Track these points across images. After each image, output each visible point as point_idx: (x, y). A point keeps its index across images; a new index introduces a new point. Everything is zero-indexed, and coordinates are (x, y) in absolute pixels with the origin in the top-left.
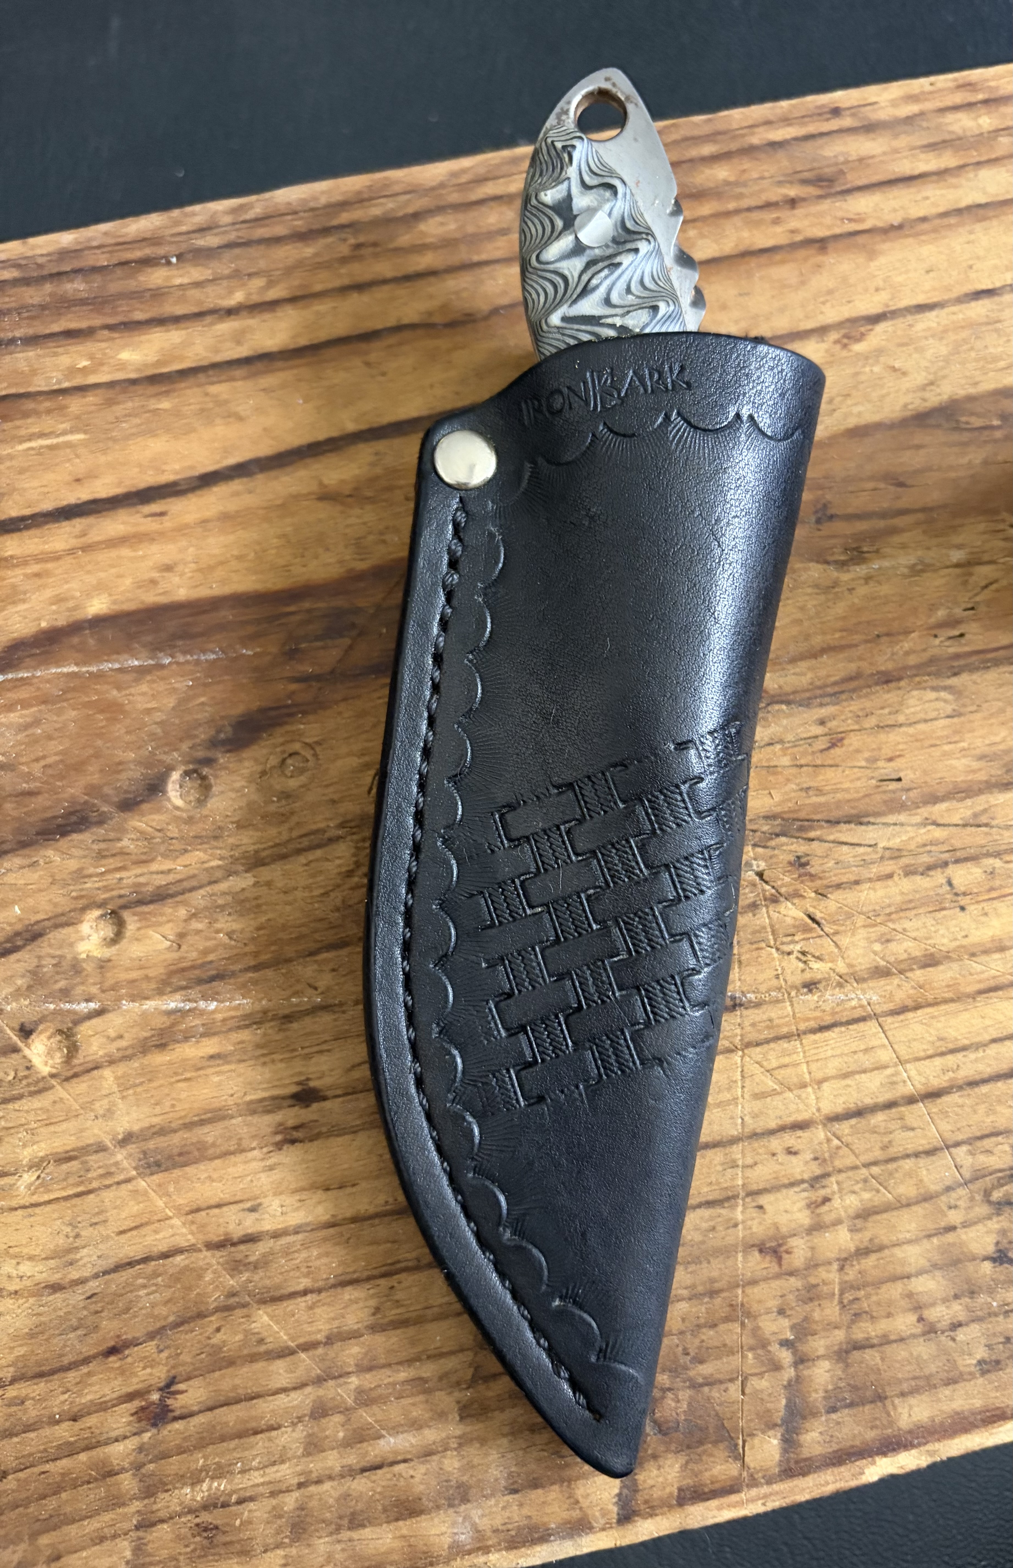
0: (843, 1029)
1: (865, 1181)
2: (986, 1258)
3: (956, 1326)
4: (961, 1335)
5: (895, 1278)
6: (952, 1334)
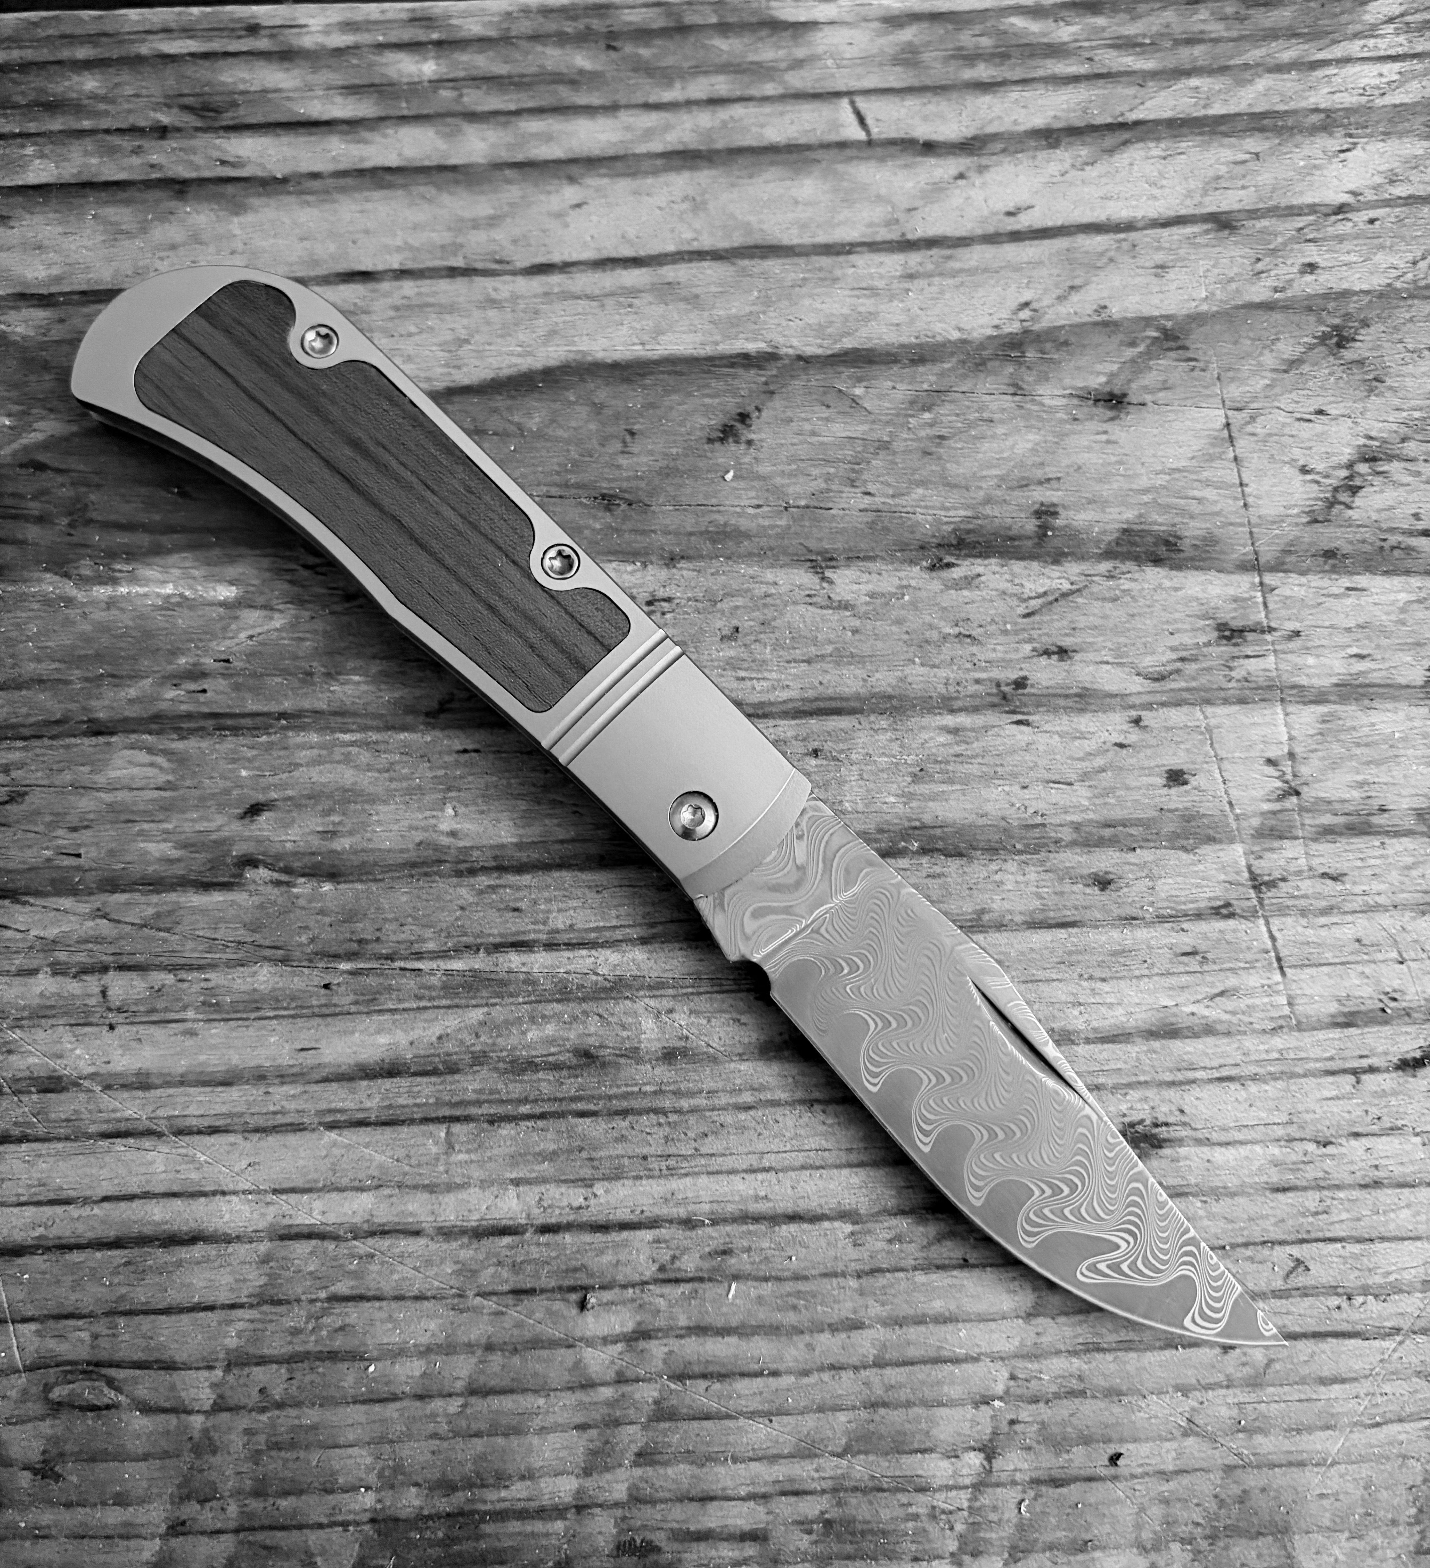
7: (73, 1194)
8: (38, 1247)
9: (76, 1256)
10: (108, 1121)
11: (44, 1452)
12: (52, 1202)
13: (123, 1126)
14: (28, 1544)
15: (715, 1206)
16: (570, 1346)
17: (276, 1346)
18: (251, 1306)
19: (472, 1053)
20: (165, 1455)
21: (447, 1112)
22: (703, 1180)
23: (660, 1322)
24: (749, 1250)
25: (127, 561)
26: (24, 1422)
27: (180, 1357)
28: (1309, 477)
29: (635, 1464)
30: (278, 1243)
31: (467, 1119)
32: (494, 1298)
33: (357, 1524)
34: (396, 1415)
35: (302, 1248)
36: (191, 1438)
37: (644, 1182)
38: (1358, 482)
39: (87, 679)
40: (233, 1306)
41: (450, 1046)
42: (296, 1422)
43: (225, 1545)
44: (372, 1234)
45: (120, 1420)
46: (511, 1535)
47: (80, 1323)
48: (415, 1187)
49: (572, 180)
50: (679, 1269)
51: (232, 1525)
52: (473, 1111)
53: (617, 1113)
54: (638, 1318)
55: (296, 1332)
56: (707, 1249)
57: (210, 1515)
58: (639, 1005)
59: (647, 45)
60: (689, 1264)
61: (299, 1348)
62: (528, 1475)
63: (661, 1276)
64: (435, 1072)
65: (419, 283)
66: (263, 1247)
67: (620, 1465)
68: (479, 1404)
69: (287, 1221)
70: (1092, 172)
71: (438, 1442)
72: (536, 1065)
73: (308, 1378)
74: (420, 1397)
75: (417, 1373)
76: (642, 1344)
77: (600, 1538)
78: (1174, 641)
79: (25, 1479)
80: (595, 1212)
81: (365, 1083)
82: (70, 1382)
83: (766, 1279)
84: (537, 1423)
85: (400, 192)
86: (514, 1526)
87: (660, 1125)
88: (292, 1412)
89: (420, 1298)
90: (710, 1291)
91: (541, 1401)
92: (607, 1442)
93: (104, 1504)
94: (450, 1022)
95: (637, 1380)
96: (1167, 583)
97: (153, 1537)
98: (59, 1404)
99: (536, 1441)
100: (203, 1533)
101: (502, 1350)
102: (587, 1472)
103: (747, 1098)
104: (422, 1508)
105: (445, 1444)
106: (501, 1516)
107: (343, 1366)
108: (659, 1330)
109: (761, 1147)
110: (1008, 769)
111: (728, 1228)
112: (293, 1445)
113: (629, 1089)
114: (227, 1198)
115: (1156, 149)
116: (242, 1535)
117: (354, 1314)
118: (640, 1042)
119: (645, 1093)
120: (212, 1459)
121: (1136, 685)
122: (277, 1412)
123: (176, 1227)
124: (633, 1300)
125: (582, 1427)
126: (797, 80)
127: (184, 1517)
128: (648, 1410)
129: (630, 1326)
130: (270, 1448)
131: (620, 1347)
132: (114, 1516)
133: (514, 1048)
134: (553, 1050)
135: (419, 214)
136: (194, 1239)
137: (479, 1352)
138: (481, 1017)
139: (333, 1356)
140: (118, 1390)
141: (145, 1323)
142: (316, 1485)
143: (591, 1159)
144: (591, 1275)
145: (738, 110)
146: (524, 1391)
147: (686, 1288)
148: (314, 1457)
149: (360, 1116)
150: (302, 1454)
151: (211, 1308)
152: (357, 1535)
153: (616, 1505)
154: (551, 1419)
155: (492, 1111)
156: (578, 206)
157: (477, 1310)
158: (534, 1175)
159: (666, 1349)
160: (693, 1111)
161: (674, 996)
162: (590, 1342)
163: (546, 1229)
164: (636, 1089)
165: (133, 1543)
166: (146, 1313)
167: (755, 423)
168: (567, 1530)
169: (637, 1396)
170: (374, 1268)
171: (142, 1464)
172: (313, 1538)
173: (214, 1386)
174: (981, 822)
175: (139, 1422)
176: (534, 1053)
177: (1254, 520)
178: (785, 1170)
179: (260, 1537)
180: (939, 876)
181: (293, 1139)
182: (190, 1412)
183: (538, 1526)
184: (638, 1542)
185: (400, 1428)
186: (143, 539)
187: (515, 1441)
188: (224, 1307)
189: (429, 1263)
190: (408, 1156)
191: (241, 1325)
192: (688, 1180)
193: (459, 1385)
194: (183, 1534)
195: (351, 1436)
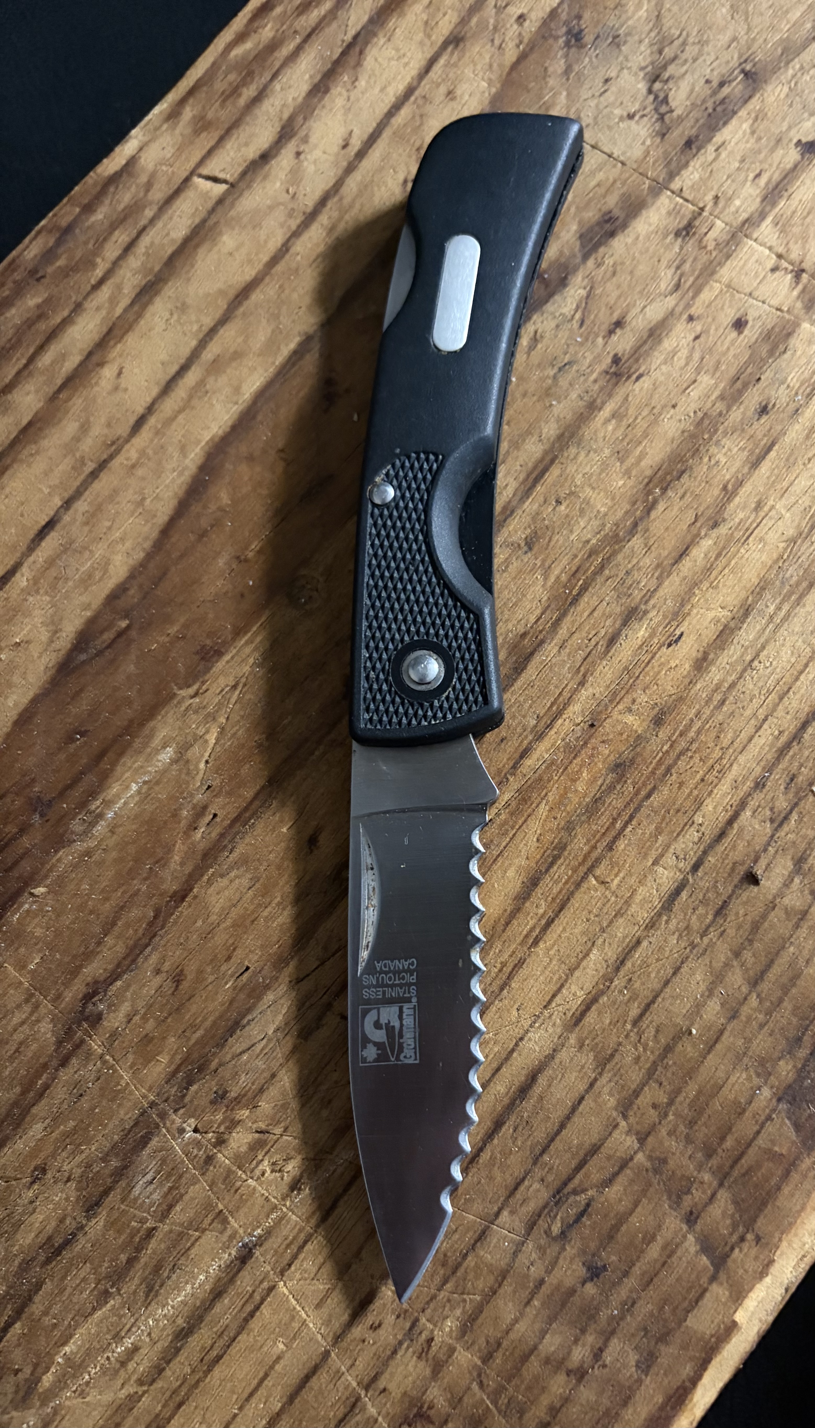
2: (584, 1282)
3: (598, 1354)
4: (608, 1357)
5: (526, 1357)
6: (600, 1362)
9: (485, 1155)
11: (584, 1264)
14: (628, 1319)
15: (762, 764)
16: (774, 908)
17: (635, 1076)
18: (600, 1074)
19: (563, 829)
20: (644, 1192)
21: (583, 869)
22: (742, 759)
23: (801, 846)
24: (801, 765)
25: (95, 799)
26: (556, 1262)
27: (595, 1138)
28: (637, 117)
30: (577, 1029)
31: (598, 861)
32: (711, 929)
33: (774, 1110)
34: (731, 1039)
35: (591, 1017)
36: (647, 1170)
37: (715, 791)
38: (662, 95)
39: (146, 879)
40: (592, 1085)
41: (548, 838)
42: (688, 1101)
43: (724, 1196)
44: (617, 969)
45: (602, 1203)
47: (526, 1183)
48: (611, 922)
49: (101, 364)
50: (780, 812)
51: (715, 1184)
52: (595, 855)
53: (664, 775)
54: (789, 857)
55: (637, 1060)
56: (782, 787)
57: (700, 1194)
58: (615, 714)
59: (57, 257)
60: (782, 804)
61: (648, 1065)
63: (776, 825)
64: (555, 859)
65: (83, 498)
66: (573, 1040)
68: (764, 986)
69: (569, 1014)
70: (361, 83)
71: (766, 1027)
72: (600, 798)
73: (669, 1075)
74: (733, 1017)
75: (718, 1008)
76: (806, 867)
78: (664, 263)
79: (590, 1289)
80: (710, 832)
81: (527, 904)
82: (555, 1216)
84: (801, 962)
85: (15, 466)
87: (691, 757)
88: (680, 1099)
89: (676, 971)
90: (807, 805)
91: (791, 949)
93: (642, 1252)
94: (534, 827)
96: (629, 239)
97: (684, 1237)
98: (563, 1233)
100: (706, 1205)
101: (745, 949)
103: (718, 697)
104: (795, 1066)
105: (771, 1024)
107: (679, 1047)
108: (805, 851)
109: (750, 712)
110: (659, 407)
111: (780, 766)
112: (700, 1112)
113: (658, 758)
114: (526, 1039)
116: (726, 1183)
117: (654, 1017)
118: (636, 731)
119: (667, 752)
120: (669, 1166)
121: (671, 302)
122: (673, 1108)
123: (517, 1084)
124: (776, 852)
126: (158, 194)
127: (688, 1209)
129: (790, 865)
130: (690, 1128)
131: (797, 880)
132: (654, 1251)
133: (580, 804)
134: (599, 783)
135: (39, 465)
136: (533, 1078)
137: (735, 963)
138: (547, 808)
139: (668, 1049)
140: (583, 1191)
141: (558, 1144)
142: (733, 1116)
143: (678, 811)
144: (743, 863)
145: (145, 241)
146: (777, 954)
147: (794, 816)
148: (716, 1104)
149: (543, 922)
150: (708, 1111)
151: (582, 1099)
152: (781, 1115)
154: (806, 953)
155: (605, 844)
156: (120, 373)
157: (711, 945)
158: (660, 850)
160: (699, 732)
161: (627, 692)
162: (780, 895)
163: (696, 868)
164: (661, 754)
165: (678, 1253)
166: (552, 1140)
170: (637, 985)
171: (639, 1209)
172: (761, 1142)
173: (628, 1132)
174: (675, 445)
175: (614, 1192)
176: (592, 795)
177: (635, 166)
178: (774, 709)
179: (736, 1172)
180: (685, 492)
181: (523, 972)
182: (632, 1159)
185: (740, 1042)
186: (91, 778)
187: (801, 983)
188: (587, 1091)
189: (661, 949)
190: (590, 912)
191: (606, 1090)
192: (735, 767)
193: (745, 989)
194: (698, 1217)
195: (721, 1074)
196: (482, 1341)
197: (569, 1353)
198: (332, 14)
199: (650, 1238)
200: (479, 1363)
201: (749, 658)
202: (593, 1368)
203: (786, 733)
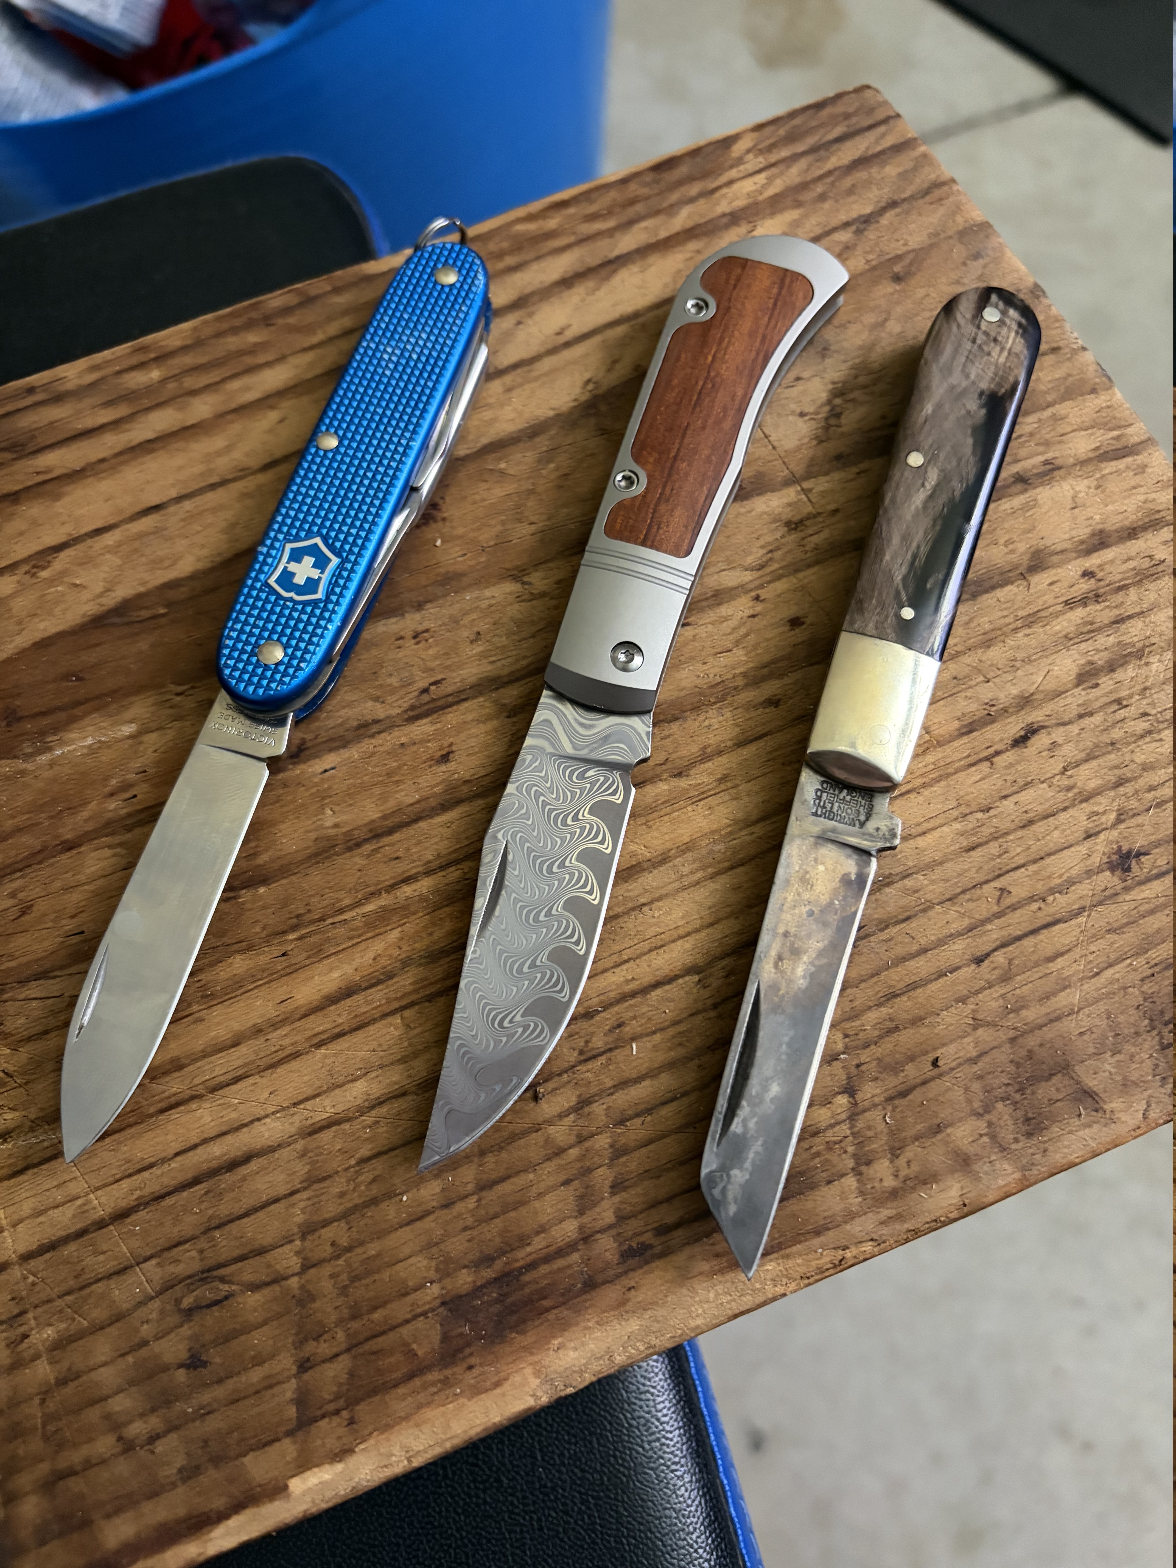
0: (36, 1170)
1: (61, 1311)
2: (181, 1366)
3: (153, 1438)
4: (160, 1447)
5: (93, 1402)
6: (151, 1447)
7: (152, 1160)
8: (139, 1205)
9: (169, 1201)
10: (161, 1101)
11: (190, 1350)
12: (140, 1171)
13: (173, 1100)
14: (198, 1423)
15: (602, 997)
16: (538, 1130)
17: (332, 1209)
18: (305, 1189)
19: (400, 960)
20: (279, 1316)
21: (396, 1005)
23: (594, 1090)
24: (635, 1018)
26: (168, 1333)
27: (267, 1242)
28: (806, 418)
29: (613, 1194)
30: (309, 1139)
31: (413, 1005)
33: (432, 1310)
34: (433, 1225)
35: (326, 1136)
36: (294, 1297)
38: (838, 410)
39: (51, 817)
40: (292, 1194)
41: (384, 961)
42: (365, 1256)
43: (344, 1362)
44: (373, 1107)
45: (238, 1303)
46: (544, 1277)
47: (188, 1246)
48: (392, 1064)
49: (274, 407)
50: (593, 1049)
51: (343, 1346)
52: (414, 998)
54: (578, 1093)
55: (342, 1195)
56: (607, 1028)
57: (326, 1346)
59: (291, 316)
60: (598, 1042)
61: (349, 1205)
62: (542, 1229)
63: (582, 1058)
64: (379, 982)
65: (194, 500)
66: (299, 1146)
67: (603, 1199)
68: (490, 1196)
69: (310, 1122)
70: (600, 293)
71: (469, 1232)
73: (362, 1223)
74: (446, 1206)
75: (438, 1190)
76: (587, 1110)
77: (607, 1254)
78: (762, 542)
79: (181, 1375)
81: (332, 1008)
82: (193, 1291)
83: (654, 1033)
84: (534, 1191)
85: (162, 452)
86: (544, 1269)
88: (359, 1250)
90: (619, 1055)
91: (531, 1176)
92: (587, 1187)
93: (245, 1369)
94: (378, 946)
95: (593, 1136)
96: (742, 510)
97: (289, 1379)
98: (190, 1310)
99: (537, 1204)
100: (323, 1362)
101: (492, 1152)
102: (581, 1212)
104: (474, 1282)
105: (475, 1232)
106: (532, 1266)
107: (384, 1205)
108: (595, 1095)
109: (617, 948)
110: (687, 656)
111: (616, 1009)
112: (368, 1273)
114: (262, 1122)
115: (635, 268)
116: (353, 1352)
120: (313, 1305)
121: (747, 576)
122: (348, 1255)
123: (232, 1155)
124: (569, 1082)
125: (567, 1183)
127: (307, 1355)
128: (608, 1153)
129: (574, 1100)
130: (352, 1282)
131: (572, 1117)
132: (255, 1376)
135: (179, 460)
136: (248, 1158)
137: (476, 1160)
138: (398, 935)
139: (374, 1201)
140: (230, 1282)
141: (234, 1228)
142: (394, 1294)
146: (518, 1173)
147: (602, 1059)
148: (386, 1275)
149: (337, 1030)
150: (377, 1277)
151: (277, 1201)
152: (436, 1318)
153: (610, 1227)
154: (542, 1187)
155: (427, 993)
159: (605, 1107)
162: (550, 1122)
165: (275, 1390)
166: (232, 1221)
167: (444, 507)
168: (582, 1257)
169: (597, 1146)
170: (382, 1130)
171: (265, 1328)
172: (405, 1331)
173: (297, 1253)
174: (683, 694)
175: (253, 1299)
177: (782, 454)
178: (639, 957)
179: (367, 1347)
180: (669, 736)
181: (295, 1064)
182: (287, 1278)
183: (560, 1263)
184: (635, 1246)
185: (439, 1232)
186: (62, 716)
187: (523, 1210)
188: (286, 1196)
190: (380, 1045)
191: (301, 1205)
193: (470, 1187)
194: (311, 1368)
195: (406, 1251)
196: (65, 1364)
197: (130, 1422)
198: (610, 233)
199: (259, 1361)
200: (53, 1381)
201: (643, 900)
202: (142, 1448)
203: (638, 983)
